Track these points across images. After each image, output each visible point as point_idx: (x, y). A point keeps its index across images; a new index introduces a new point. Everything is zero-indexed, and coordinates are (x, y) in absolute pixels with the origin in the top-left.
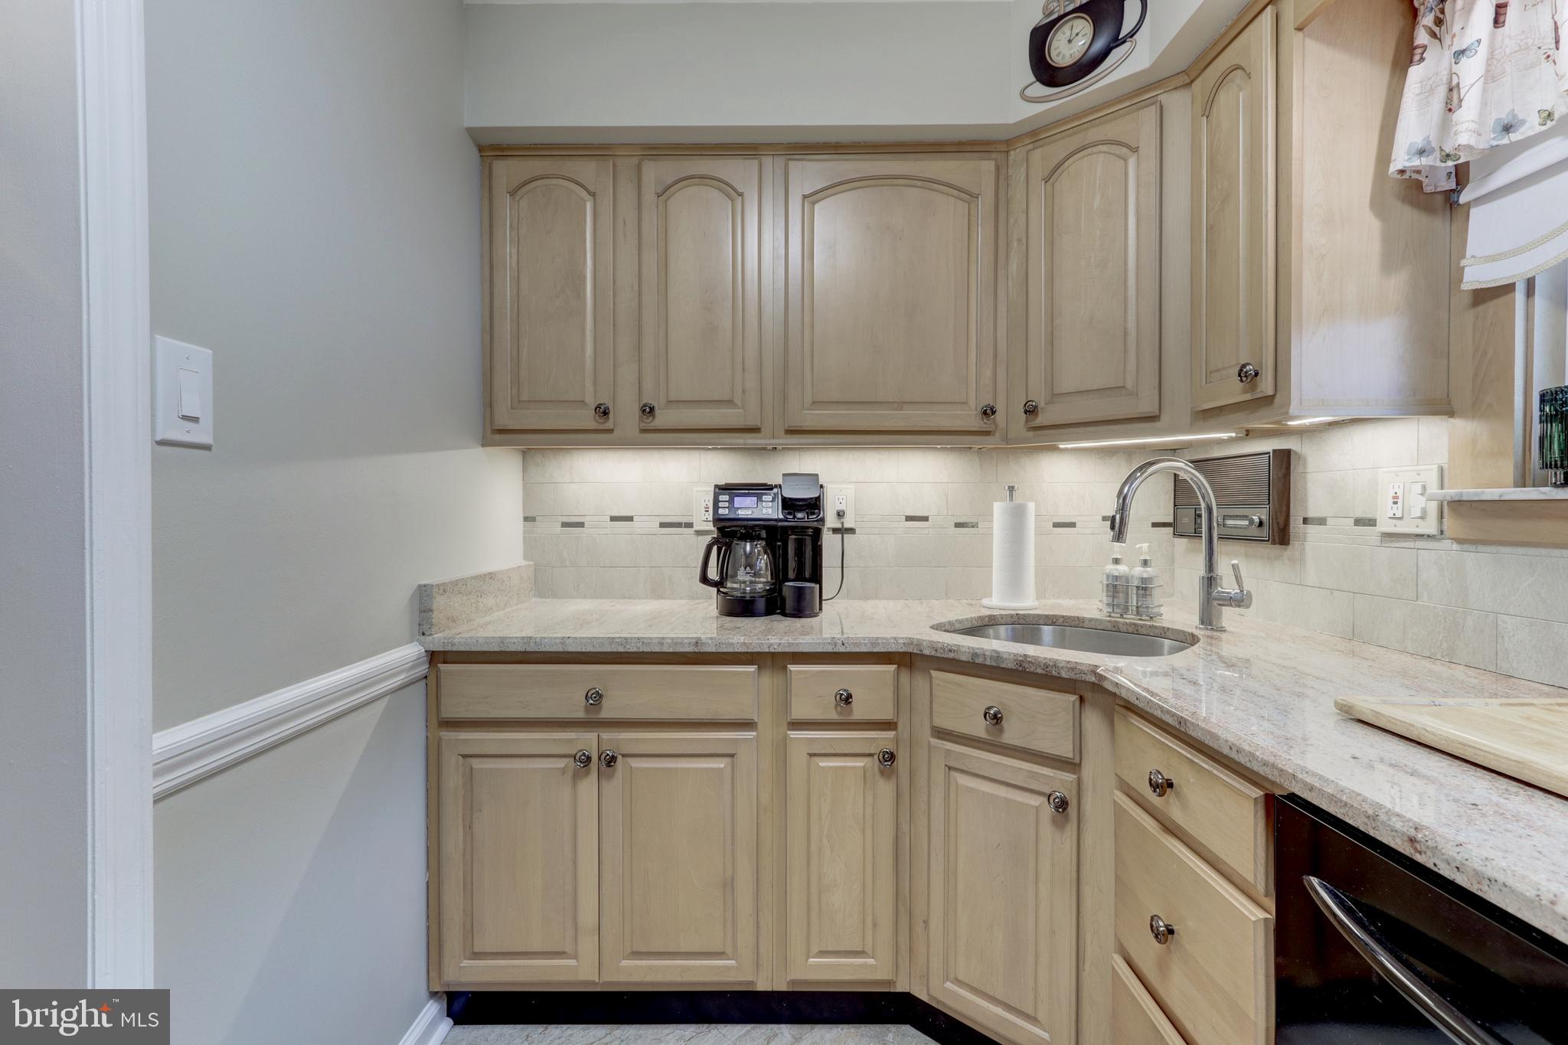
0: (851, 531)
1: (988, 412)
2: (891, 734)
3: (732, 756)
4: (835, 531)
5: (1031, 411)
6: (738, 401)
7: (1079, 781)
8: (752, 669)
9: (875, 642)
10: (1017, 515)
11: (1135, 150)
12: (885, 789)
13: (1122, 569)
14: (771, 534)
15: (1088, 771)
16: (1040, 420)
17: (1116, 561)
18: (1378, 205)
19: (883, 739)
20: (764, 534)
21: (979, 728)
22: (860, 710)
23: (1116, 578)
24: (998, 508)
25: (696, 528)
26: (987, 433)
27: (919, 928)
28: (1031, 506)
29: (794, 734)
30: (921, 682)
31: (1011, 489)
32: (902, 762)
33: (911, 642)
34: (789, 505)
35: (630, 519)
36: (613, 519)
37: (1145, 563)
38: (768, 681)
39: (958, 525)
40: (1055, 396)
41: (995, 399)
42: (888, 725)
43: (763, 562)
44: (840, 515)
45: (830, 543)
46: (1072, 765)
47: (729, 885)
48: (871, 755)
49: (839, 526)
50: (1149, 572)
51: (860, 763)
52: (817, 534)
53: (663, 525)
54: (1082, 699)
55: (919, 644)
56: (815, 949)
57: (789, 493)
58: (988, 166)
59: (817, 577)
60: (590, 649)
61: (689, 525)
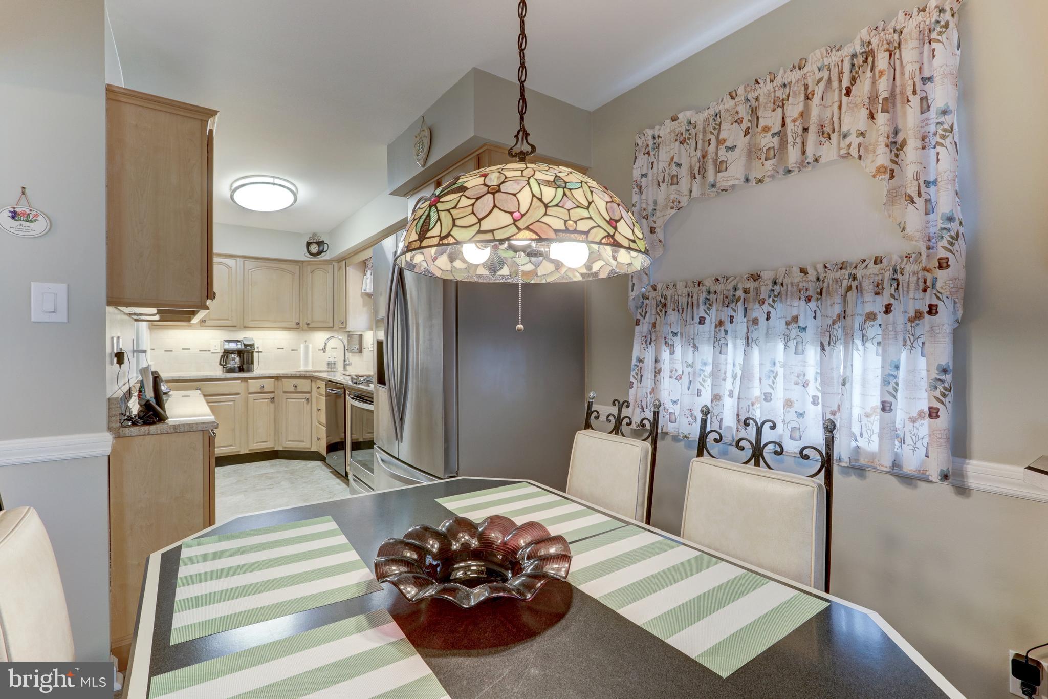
0: (261, 352)
1: (298, 324)
2: (273, 394)
3: (234, 401)
4: (256, 352)
5: (308, 324)
6: (230, 319)
7: (311, 396)
8: (239, 381)
9: (270, 374)
10: (307, 348)
11: (328, 272)
12: (272, 406)
13: (330, 359)
14: (240, 353)
15: (312, 393)
16: (310, 326)
17: (329, 358)
18: (362, 297)
19: (272, 395)
20: (237, 353)
21: (292, 389)
22: (266, 389)
23: (329, 361)
24: (302, 346)
25: (212, 351)
26: (298, 328)
27: (280, 434)
28: (310, 346)
29: (250, 395)
30: (280, 382)
31: (305, 341)
32: (276, 399)
33: (278, 374)
34: (245, 345)
35: (189, 349)
36: (183, 349)
37: (335, 358)
38: (243, 384)
39: (292, 350)
40: (313, 321)
41: (300, 320)
42: (273, 392)
43: (238, 359)
44: (258, 348)
45: (255, 355)
46: (310, 392)
47: (234, 430)
48: (268, 399)
49: (257, 351)
50: (336, 360)
51: (266, 400)
52: (253, 352)
53: (200, 351)
54: (311, 381)
55: (279, 374)
56: (255, 442)
57: (245, 342)
58: (298, 267)
59: (252, 363)
60: (197, 378)
61: (209, 351)
